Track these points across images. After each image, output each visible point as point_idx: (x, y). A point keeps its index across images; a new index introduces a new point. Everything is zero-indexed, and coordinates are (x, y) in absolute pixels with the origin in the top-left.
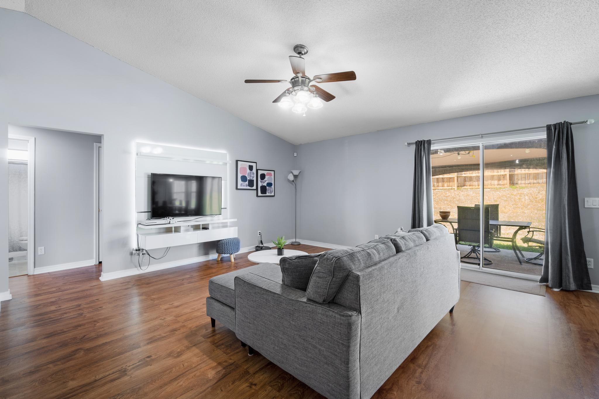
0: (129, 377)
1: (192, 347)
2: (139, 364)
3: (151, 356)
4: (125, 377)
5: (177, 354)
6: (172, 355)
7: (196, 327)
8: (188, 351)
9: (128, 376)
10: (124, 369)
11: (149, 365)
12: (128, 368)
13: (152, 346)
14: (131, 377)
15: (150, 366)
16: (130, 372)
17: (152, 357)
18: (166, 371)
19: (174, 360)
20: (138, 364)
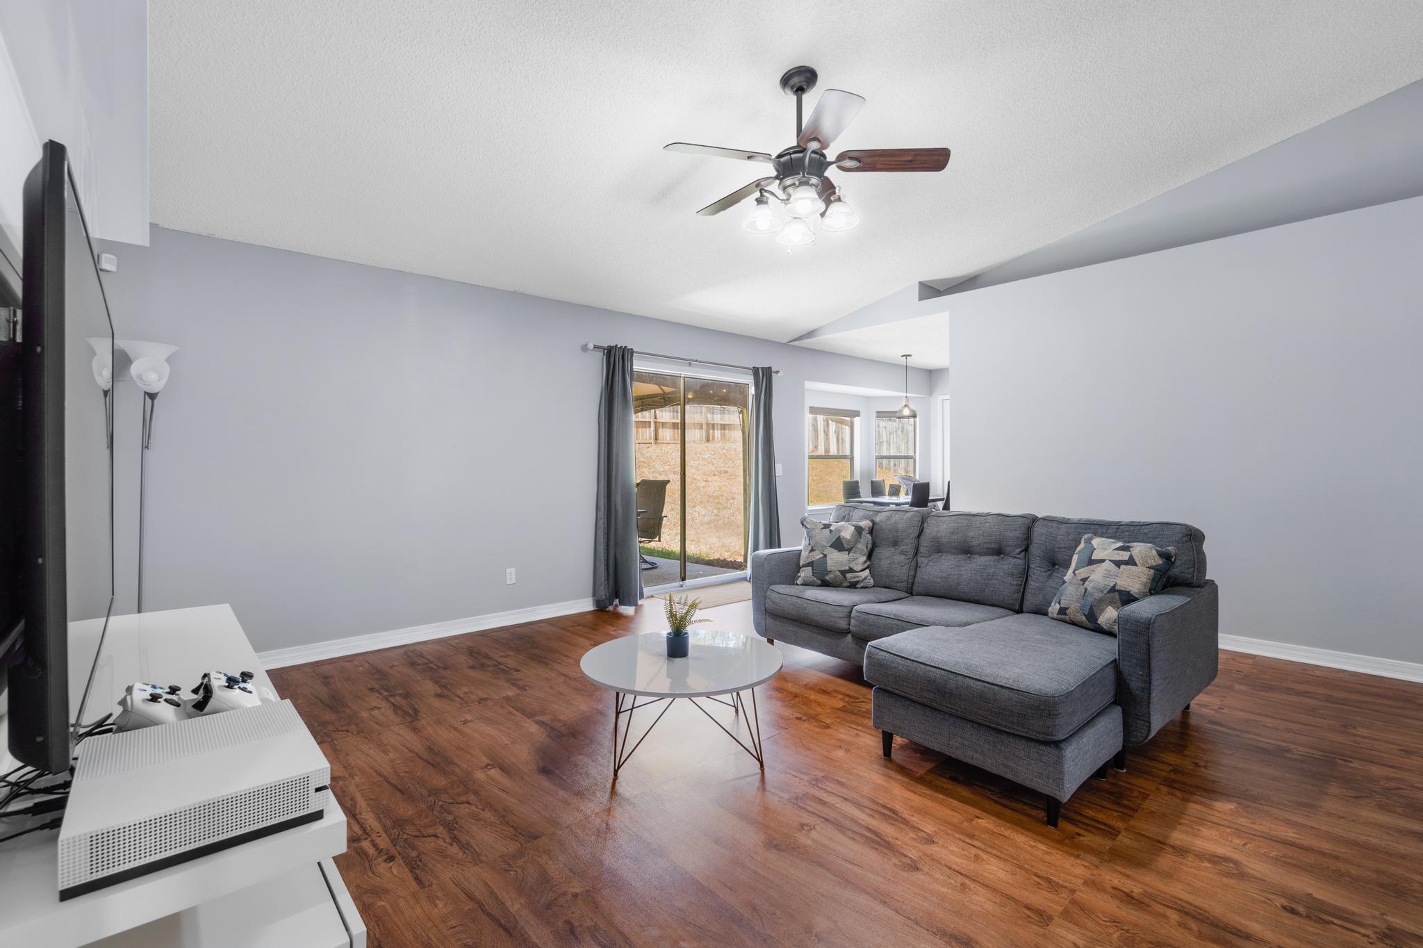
0: (1389, 918)
1: (1171, 845)
2: (1335, 917)
3: (1284, 908)
4: (1398, 926)
5: (1224, 863)
6: (1235, 872)
7: (1077, 857)
8: (1193, 848)
9: (1386, 921)
10: (1387, 941)
11: (1314, 898)
12: (1372, 936)
13: (1248, 923)
14: (1382, 914)
15: (1314, 896)
16: (1376, 923)
17: (1286, 904)
18: (1294, 865)
19: (1245, 863)
20: (1335, 921)
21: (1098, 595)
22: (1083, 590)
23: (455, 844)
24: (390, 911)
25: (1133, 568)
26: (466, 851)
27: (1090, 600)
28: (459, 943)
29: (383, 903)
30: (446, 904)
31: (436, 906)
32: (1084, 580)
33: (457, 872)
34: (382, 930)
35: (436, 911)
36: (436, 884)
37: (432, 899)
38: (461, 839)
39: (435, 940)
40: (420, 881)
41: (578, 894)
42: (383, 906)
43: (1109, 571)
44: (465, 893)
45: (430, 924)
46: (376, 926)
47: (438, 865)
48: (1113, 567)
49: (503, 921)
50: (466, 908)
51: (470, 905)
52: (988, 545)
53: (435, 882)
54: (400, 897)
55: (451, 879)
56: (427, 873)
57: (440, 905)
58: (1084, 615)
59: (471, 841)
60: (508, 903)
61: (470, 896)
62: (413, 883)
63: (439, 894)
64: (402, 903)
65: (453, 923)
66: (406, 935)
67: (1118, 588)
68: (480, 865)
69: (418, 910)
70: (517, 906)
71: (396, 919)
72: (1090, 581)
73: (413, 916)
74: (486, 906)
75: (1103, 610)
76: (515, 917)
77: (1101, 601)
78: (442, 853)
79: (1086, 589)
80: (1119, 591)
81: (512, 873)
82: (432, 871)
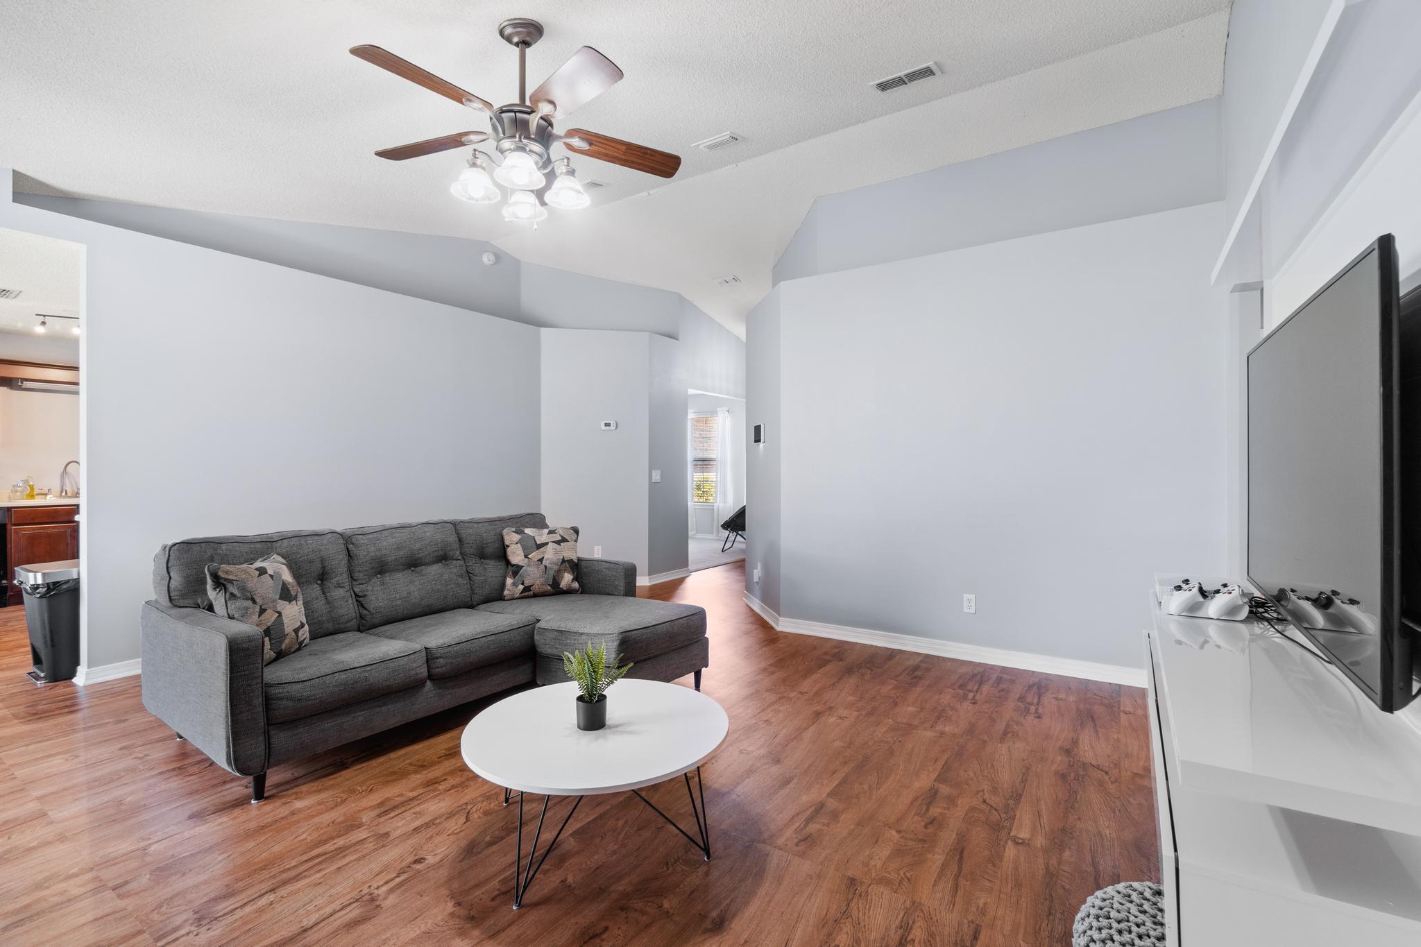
21: (556, 568)
22: (543, 567)
23: (909, 939)
24: (1022, 932)
25: (568, 543)
26: (911, 922)
27: (551, 573)
28: (997, 871)
29: (1021, 942)
30: (977, 898)
31: (985, 904)
32: (541, 560)
33: (940, 913)
34: (1039, 923)
35: (989, 900)
36: (967, 919)
37: (983, 912)
38: (898, 938)
39: (1010, 886)
40: (976, 932)
41: (897, 831)
42: (1024, 941)
43: (556, 549)
44: (956, 893)
45: (1002, 896)
46: (1042, 929)
47: (946, 933)
48: (556, 546)
49: (957, 858)
50: (968, 883)
51: (962, 882)
52: (437, 554)
53: (966, 921)
54: (1004, 935)
55: (952, 912)
56: (962, 935)
57: (981, 902)
58: (549, 585)
59: (894, 927)
60: (939, 863)
61: (956, 887)
62: (982, 937)
63: (974, 909)
64: (1008, 928)
65: (987, 884)
66: (1025, 904)
67: (566, 559)
68: (918, 900)
69: (1000, 912)
70: (937, 856)
71: (1023, 921)
72: (547, 560)
73: (1008, 912)
74: (955, 873)
75: (562, 577)
76: (948, 853)
77: (559, 571)
78: (929, 941)
79: (546, 567)
80: (568, 561)
81: (909, 875)
82: (957, 933)
